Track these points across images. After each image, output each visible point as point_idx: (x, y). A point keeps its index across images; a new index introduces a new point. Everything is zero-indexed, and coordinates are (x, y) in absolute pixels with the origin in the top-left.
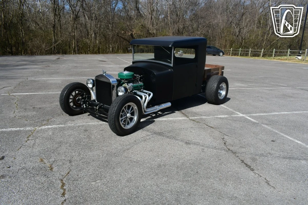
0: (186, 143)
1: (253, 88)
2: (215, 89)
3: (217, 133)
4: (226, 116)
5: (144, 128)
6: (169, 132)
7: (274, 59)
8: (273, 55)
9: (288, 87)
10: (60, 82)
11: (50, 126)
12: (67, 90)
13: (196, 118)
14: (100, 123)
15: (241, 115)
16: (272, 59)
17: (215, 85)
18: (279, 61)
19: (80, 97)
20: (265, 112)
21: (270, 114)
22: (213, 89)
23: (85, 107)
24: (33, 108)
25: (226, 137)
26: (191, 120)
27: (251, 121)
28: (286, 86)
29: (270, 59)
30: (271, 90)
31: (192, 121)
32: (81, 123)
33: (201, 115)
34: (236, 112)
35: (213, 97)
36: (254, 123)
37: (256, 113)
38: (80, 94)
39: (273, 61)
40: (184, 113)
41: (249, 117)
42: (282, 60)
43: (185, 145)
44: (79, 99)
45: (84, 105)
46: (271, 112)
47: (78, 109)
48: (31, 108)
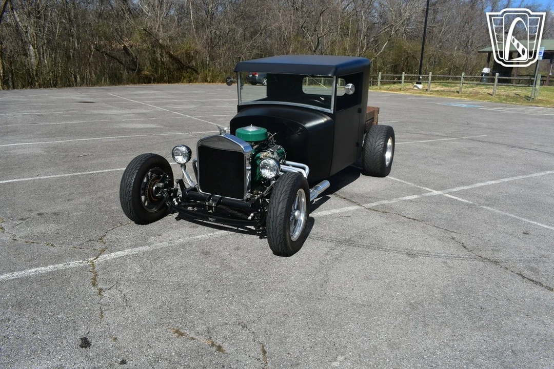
0: (408, 254)
1: (403, 142)
2: (381, 149)
3: (435, 231)
4: (416, 196)
5: (310, 235)
6: (361, 237)
7: (380, 89)
8: (379, 83)
9: (450, 137)
10: (39, 151)
11: (119, 252)
12: (137, 171)
13: (374, 204)
14: (217, 233)
15: (436, 193)
16: (377, 89)
17: (382, 143)
18: (390, 92)
19: (161, 184)
20: (463, 184)
21: (473, 186)
22: (379, 150)
23: (176, 203)
24: (39, 214)
25: (454, 235)
26: (369, 209)
27: (462, 203)
28: (445, 135)
29: (374, 90)
30: (431, 144)
31: (375, 212)
32: (180, 238)
33: (377, 199)
34: (424, 188)
35: (378, 163)
36: (470, 206)
37: (454, 187)
38: (158, 178)
39: (381, 93)
40: (344, 197)
41: (450, 193)
42: (393, 90)
43: (410, 259)
44: (158, 189)
45: (174, 200)
46: (472, 184)
47: (154, 210)
48: (34, 214)
